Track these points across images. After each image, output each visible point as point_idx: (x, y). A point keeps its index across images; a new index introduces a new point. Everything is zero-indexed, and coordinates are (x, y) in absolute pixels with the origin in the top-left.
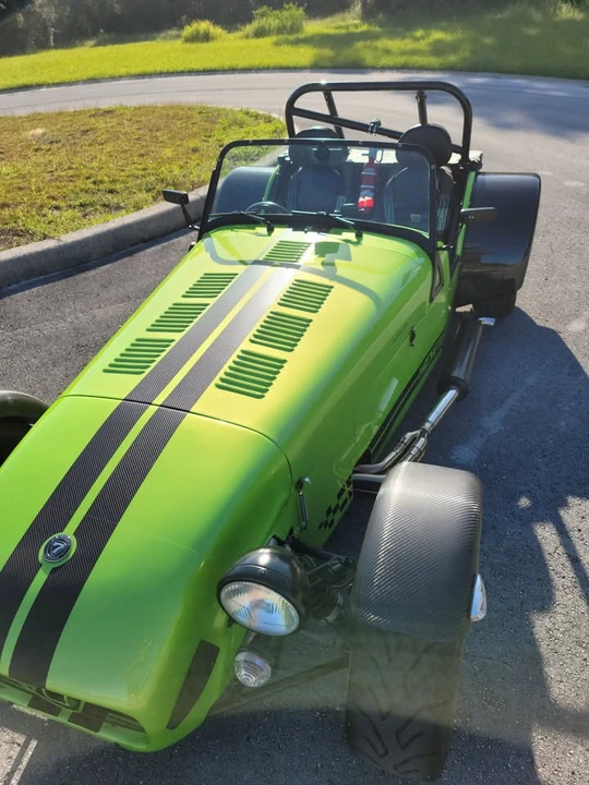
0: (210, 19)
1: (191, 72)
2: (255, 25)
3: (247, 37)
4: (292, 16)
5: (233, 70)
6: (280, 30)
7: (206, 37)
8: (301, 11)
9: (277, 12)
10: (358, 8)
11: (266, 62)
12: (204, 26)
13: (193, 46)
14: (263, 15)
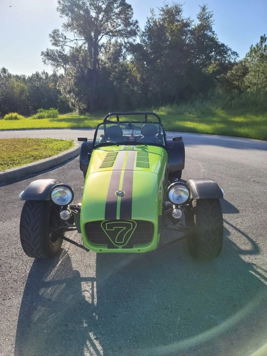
0: (17, 112)
1: (14, 130)
2: (38, 115)
3: (35, 119)
4: (53, 112)
5: (33, 129)
6: (48, 117)
7: (16, 118)
8: (56, 110)
9: (47, 111)
10: (77, 111)
11: (47, 126)
12: (14, 114)
13: (11, 121)
14: (41, 112)
